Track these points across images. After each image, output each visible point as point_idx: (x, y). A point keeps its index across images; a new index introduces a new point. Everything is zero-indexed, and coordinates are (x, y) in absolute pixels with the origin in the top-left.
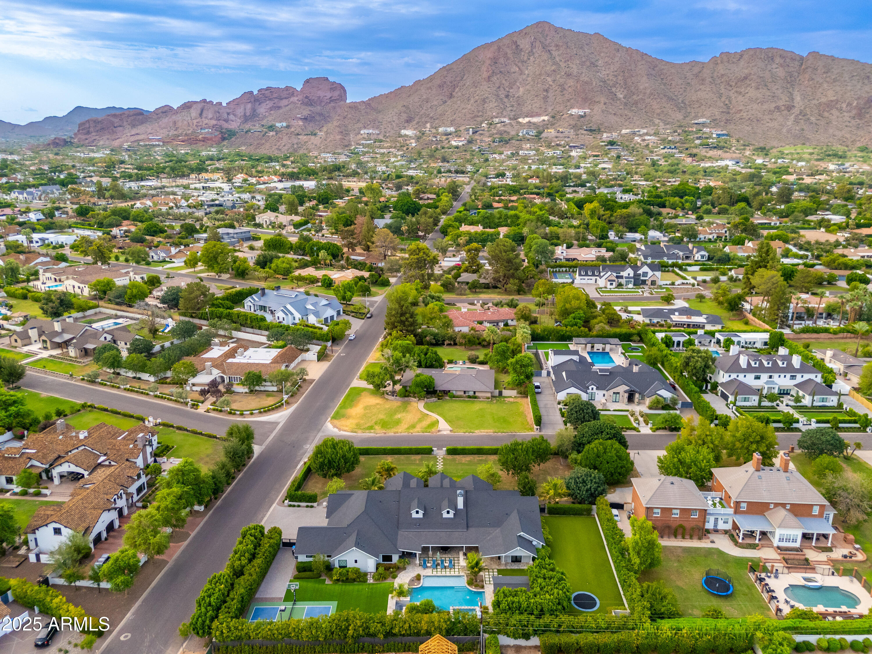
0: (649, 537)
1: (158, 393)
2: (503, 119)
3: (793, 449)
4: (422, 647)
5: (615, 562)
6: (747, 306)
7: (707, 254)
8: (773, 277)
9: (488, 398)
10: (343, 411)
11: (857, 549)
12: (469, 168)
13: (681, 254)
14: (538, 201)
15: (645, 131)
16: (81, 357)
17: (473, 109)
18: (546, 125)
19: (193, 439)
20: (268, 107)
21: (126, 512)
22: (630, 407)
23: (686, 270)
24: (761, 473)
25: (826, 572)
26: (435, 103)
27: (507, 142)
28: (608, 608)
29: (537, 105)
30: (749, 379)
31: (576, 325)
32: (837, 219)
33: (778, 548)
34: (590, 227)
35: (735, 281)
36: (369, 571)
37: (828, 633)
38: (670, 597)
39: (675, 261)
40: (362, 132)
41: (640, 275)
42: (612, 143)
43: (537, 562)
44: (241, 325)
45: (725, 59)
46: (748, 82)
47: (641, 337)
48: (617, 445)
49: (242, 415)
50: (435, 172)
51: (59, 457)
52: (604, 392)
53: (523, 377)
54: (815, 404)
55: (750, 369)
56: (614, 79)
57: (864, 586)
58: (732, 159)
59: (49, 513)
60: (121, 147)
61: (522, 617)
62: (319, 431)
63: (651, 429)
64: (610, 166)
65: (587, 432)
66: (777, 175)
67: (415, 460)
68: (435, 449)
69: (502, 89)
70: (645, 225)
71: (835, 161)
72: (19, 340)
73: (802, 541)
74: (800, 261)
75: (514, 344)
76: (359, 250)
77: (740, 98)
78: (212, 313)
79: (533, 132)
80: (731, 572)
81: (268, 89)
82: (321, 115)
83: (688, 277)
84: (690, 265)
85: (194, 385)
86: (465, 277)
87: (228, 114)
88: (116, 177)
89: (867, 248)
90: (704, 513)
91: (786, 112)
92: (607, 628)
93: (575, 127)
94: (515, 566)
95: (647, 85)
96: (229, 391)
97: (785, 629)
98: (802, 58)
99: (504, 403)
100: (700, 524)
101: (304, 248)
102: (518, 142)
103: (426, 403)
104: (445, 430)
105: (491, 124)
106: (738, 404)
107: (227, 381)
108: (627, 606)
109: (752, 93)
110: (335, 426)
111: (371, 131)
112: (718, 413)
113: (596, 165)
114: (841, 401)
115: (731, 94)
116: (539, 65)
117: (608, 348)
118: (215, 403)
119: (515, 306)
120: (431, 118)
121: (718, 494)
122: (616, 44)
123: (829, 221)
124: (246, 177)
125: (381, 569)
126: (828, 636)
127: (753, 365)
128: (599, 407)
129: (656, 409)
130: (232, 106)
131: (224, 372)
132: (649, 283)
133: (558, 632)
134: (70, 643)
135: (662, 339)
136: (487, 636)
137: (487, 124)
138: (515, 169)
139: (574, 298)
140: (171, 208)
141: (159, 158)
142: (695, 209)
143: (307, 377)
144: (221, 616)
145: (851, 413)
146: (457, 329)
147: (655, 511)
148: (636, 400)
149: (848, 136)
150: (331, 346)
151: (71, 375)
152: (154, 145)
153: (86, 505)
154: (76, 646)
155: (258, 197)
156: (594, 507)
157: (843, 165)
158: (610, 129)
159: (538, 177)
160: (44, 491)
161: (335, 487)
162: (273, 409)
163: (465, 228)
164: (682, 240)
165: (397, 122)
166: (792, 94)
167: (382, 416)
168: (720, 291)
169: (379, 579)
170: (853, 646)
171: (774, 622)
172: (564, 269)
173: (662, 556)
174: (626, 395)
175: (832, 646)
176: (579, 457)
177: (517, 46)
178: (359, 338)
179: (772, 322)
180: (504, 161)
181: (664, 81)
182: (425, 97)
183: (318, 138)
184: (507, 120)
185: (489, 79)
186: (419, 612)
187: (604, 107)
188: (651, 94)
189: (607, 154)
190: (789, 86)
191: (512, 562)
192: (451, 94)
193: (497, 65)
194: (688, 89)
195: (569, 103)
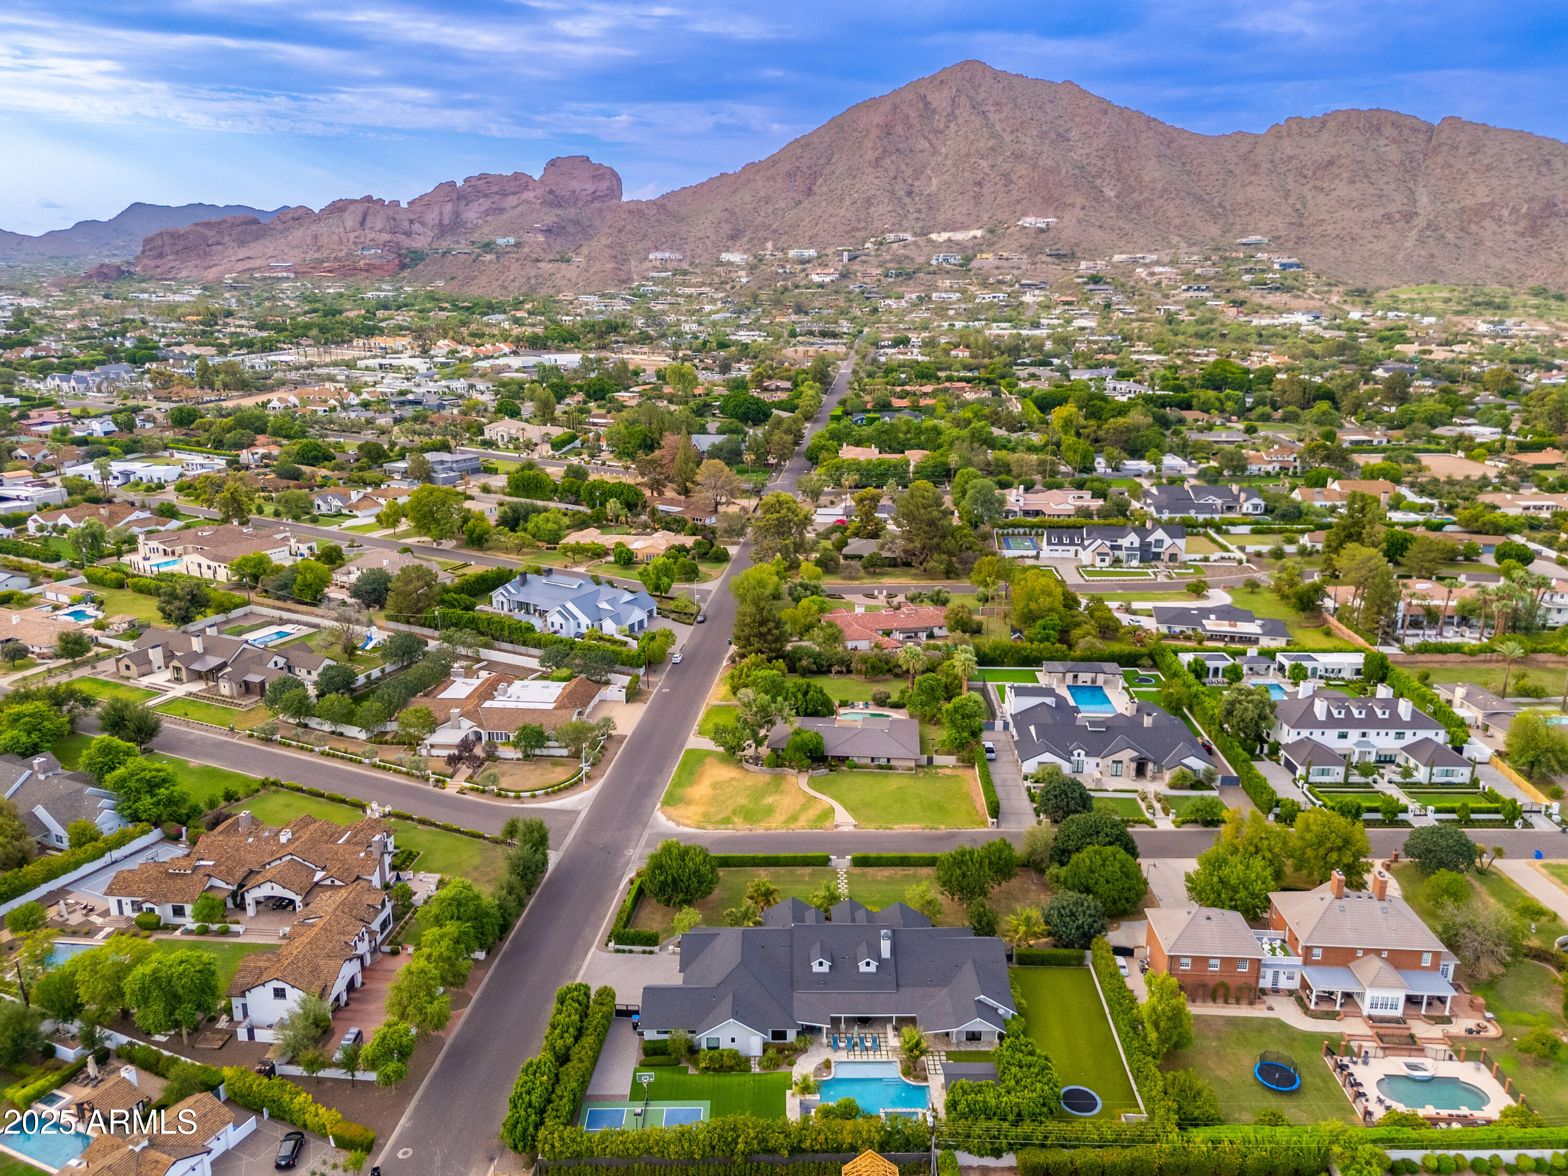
0: (1174, 1002)
1: (377, 760)
2: (901, 235)
3: (1397, 856)
4: (846, 1168)
5: (1123, 1041)
6: (1329, 603)
7: (1263, 503)
8: (1370, 559)
9: (911, 769)
10: (679, 791)
11: (1489, 1020)
12: (845, 326)
13: (1219, 502)
14: (970, 396)
15: (1154, 257)
16: (240, 696)
17: (849, 215)
18: (978, 247)
19: (448, 840)
20: (482, 209)
21: (368, 960)
22: (1140, 785)
23: (1227, 532)
24: (1344, 902)
25: (1441, 1055)
26: (782, 204)
27: (909, 276)
28: (1115, 1111)
29: (964, 210)
30: (1329, 739)
31: (1047, 639)
32: (1485, 433)
33: (1370, 1017)
34: (1063, 448)
35: (1310, 554)
36: (753, 1053)
37: (1438, 1148)
38: (1204, 1094)
39: (1208, 516)
40: (651, 256)
41: (1150, 544)
42: (1095, 279)
43: (1007, 1041)
44: (495, 638)
45: (1295, 128)
46: (1335, 170)
47: (1155, 659)
48: (1122, 855)
49: (518, 798)
50: (786, 334)
51: (251, 872)
52: (1098, 760)
53: (965, 734)
54: (1435, 779)
55: (1330, 723)
56: (1099, 164)
57: (1496, 1077)
58: (1308, 311)
59: (262, 964)
60: (220, 281)
61: (991, 1124)
62: (645, 825)
63: (1174, 822)
64: (1093, 324)
65: (1074, 833)
66: (1386, 343)
68: (833, 857)
69: (899, 180)
70: (1157, 447)
71: (1489, 315)
72: (133, 667)
73: (1405, 1008)
74: (1420, 518)
75: (948, 675)
76: (669, 493)
77: (1322, 198)
78: (444, 616)
79: (957, 259)
80: (1297, 1055)
81: (483, 176)
82: (576, 223)
83: (1232, 547)
84: (1234, 524)
85: (432, 746)
86: (856, 545)
87: (411, 222)
88: (223, 345)
89: (1535, 490)
90: (1257, 964)
91: (1402, 224)
92: (1115, 1141)
93: (1030, 250)
94: (973, 1047)
95: (1157, 174)
96: (492, 756)
97: (1374, 1142)
98: (1431, 129)
99: (936, 776)
100: (1252, 981)
101: (576, 491)
102: (929, 277)
103: (811, 778)
104: (847, 824)
105: (881, 244)
106: (1312, 779)
107: (485, 738)
108: (1142, 1107)
109: (1343, 190)
110: (669, 818)
111: (667, 255)
112: (1280, 795)
113: (1069, 322)
114: (1476, 774)
115: (1305, 190)
116: (966, 138)
117: (1101, 679)
118: (471, 777)
119: (944, 603)
120: (775, 231)
121: (1280, 934)
122: (1102, 100)
123: (1471, 439)
124: (453, 345)
125: (771, 1052)
126: (1438, 1152)
127: (1336, 715)
128: (1089, 785)
129: (1181, 788)
130: (417, 207)
131: (480, 725)
132: (1165, 557)
133: (1043, 1146)
134: (325, 1163)
135: (1189, 665)
136: (939, 1152)
137: (874, 243)
138: (925, 328)
139: (1043, 592)
140: (333, 409)
141: (292, 304)
142: (1243, 412)
143: (613, 733)
144: (549, 1123)
145: (1492, 797)
146: (850, 645)
147: (1183, 961)
148: (1149, 773)
149: (1512, 267)
150: (646, 674)
151: (232, 729)
152: (279, 279)
153: (317, 952)
154: (335, 1167)
155: (481, 386)
156: (1088, 953)
157: (1501, 322)
158: (1092, 254)
159: (967, 346)
160: (234, 928)
161: (686, 922)
162: (566, 788)
163: (849, 453)
164: (1220, 474)
165: (713, 237)
166: (1413, 193)
167: (742, 801)
168: (1284, 575)
169: (768, 1067)
170: (1475, 1165)
171: (1358, 1131)
172: (1022, 531)
173: (1193, 1032)
174: (1133, 765)
175: (1443, 1166)
176: (1063, 872)
177: (927, 104)
178: (689, 658)
179: (1369, 633)
180: (906, 312)
181: (1188, 167)
182: (762, 194)
183: (573, 267)
184: (909, 237)
185: (877, 163)
186: (837, 1116)
187: (1081, 214)
188: (1165, 190)
189: (1087, 299)
190: (1407, 177)
191: (967, 1039)
192: (810, 189)
193: (891, 138)
194: (1230, 181)
195: (1019, 207)
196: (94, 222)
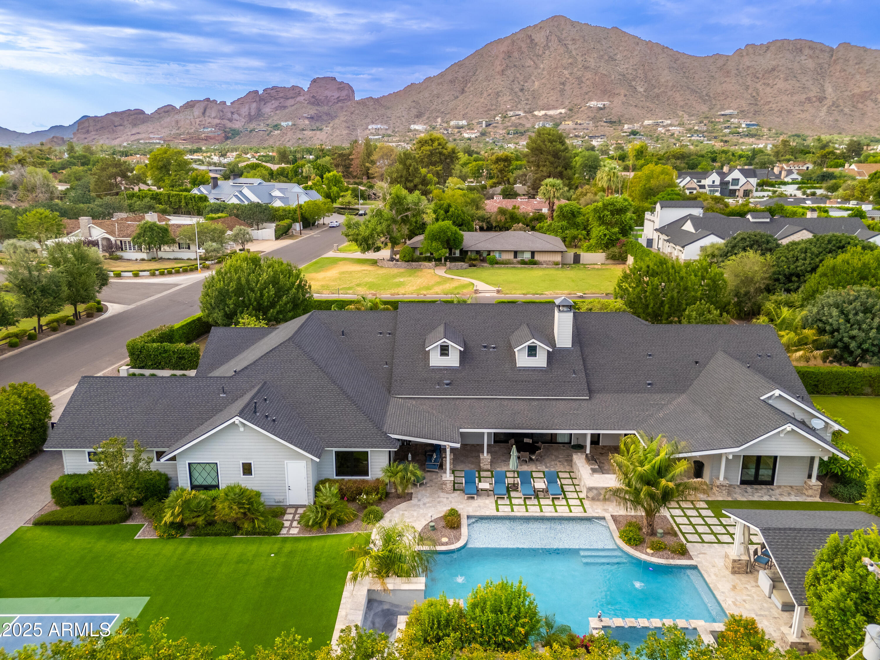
2: (517, 113)
7: (800, 178)
9: (557, 264)
15: (669, 122)
17: (486, 102)
18: (563, 118)
20: (274, 106)
26: (447, 98)
27: (522, 134)
29: (554, 98)
40: (370, 127)
41: (728, 183)
42: (634, 133)
45: (751, 50)
46: (776, 73)
56: (634, 73)
69: (516, 82)
77: (768, 90)
79: (550, 125)
81: (273, 88)
82: (327, 114)
87: (232, 113)
91: (817, 103)
93: (594, 119)
95: (669, 78)
98: (832, 49)
103: (448, 268)
104: (488, 292)
105: (505, 117)
109: (781, 84)
111: (379, 126)
115: (758, 86)
116: (555, 59)
120: (443, 112)
122: (635, 37)
130: (236, 105)
137: (501, 117)
150: (301, 228)
152: (154, 143)
158: (631, 121)
165: (406, 117)
166: (823, 86)
167: (370, 280)
177: (532, 40)
181: (687, 75)
182: (435, 92)
183: (324, 133)
184: (522, 114)
185: (503, 73)
187: (624, 99)
188: (674, 86)
189: (630, 142)
190: (819, 77)
191: (743, 482)
192: (463, 90)
193: (511, 59)
194: (713, 81)
195: (587, 96)
196: (61, 126)
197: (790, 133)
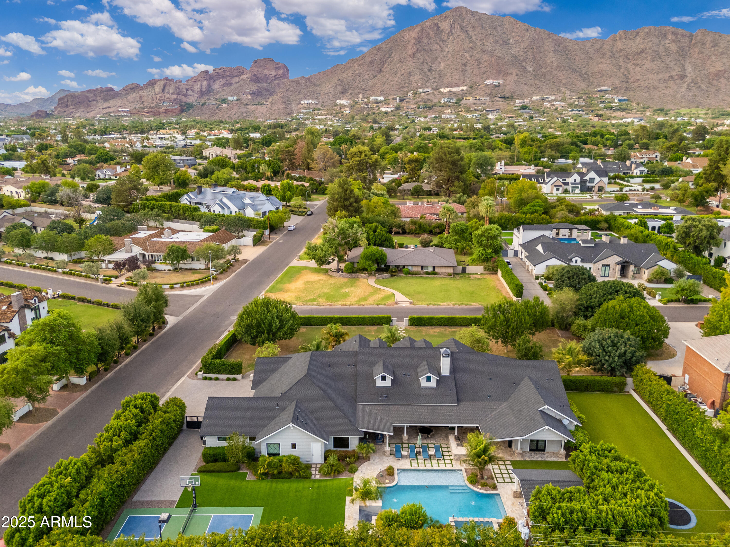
1: (67, 270)
2: (426, 90)
7: (646, 170)
9: (450, 274)
10: (280, 286)
12: (398, 126)
13: (620, 169)
15: (553, 97)
17: (400, 81)
18: (464, 94)
20: (221, 83)
23: (628, 182)
26: (367, 77)
27: (430, 108)
29: (457, 77)
31: (536, 212)
36: (314, 461)
39: (616, 174)
40: (302, 102)
41: (586, 181)
42: (524, 107)
44: (175, 217)
45: (623, 35)
46: (644, 55)
52: (591, 264)
53: (490, 250)
56: (524, 55)
58: (635, 118)
60: (94, 117)
63: (660, 301)
64: (525, 124)
67: (370, 331)
68: (394, 319)
69: (425, 64)
77: (638, 69)
79: (454, 100)
81: (222, 69)
82: (267, 90)
83: (634, 186)
84: (631, 178)
86: (407, 185)
87: (187, 90)
91: (679, 81)
93: (491, 95)
94: (537, 457)
95: (554, 59)
96: (149, 267)
98: (691, 35)
99: (469, 279)
101: (246, 167)
102: (440, 108)
103: (377, 279)
104: (404, 302)
105: (416, 94)
107: (148, 258)
109: (648, 64)
111: (310, 101)
115: (629, 65)
116: (458, 43)
118: (131, 278)
120: (364, 89)
124: (198, 132)
125: (332, 459)
129: (658, 282)
130: (190, 83)
131: (145, 249)
132: (596, 189)
137: (413, 94)
142: (617, 146)
143: (240, 258)
146: (404, 219)
148: (631, 273)
150: (269, 235)
152: (122, 116)
155: (208, 143)
156: (629, 380)
158: (522, 96)
159: (462, 130)
161: (266, 354)
162: (198, 284)
165: (333, 93)
166: (684, 66)
169: (329, 474)
177: (438, 28)
178: (299, 229)
180: (429, 122)
181: (569, 56)
182: (357, 72)
183: (264, 107)
184: (430, 90)
185: (414, 55)
186: (401, 525)
187: (516, 78)
188: (558, 66)
189: (520, 116)
190: (681, 58)
191: (531, 450)
192: (381, 70)
193: (421, 44)
194: (591, 62)
195: (485, 75)
196: (41, 99)
197: (655, 108)
